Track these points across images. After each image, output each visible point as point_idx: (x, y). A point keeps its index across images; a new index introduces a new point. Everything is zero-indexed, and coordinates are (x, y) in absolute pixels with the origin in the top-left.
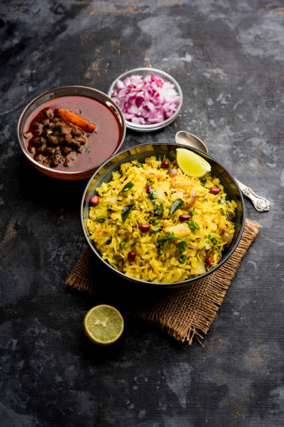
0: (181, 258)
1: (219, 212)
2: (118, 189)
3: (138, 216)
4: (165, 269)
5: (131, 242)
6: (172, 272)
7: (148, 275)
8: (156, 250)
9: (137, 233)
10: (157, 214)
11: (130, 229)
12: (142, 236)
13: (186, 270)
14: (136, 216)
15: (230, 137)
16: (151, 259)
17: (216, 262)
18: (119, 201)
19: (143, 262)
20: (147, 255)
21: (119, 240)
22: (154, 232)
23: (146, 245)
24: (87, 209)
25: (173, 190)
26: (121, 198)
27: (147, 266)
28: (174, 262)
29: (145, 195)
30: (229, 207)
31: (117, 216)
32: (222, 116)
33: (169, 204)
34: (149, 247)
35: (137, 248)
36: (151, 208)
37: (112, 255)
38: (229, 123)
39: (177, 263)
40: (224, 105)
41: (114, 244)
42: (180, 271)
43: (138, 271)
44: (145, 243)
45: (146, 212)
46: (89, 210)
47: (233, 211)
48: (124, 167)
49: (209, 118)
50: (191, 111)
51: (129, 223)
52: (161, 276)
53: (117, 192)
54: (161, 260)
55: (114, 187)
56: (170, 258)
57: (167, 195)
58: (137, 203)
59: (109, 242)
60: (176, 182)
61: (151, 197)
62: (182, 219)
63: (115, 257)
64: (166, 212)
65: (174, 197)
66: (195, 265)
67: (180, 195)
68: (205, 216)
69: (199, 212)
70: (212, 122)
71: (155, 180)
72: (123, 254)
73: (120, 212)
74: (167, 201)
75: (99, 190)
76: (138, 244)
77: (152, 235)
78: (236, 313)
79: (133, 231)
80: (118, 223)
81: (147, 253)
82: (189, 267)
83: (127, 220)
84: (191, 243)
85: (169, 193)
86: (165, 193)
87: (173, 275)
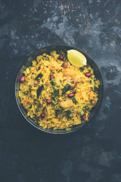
0: (69, 118)
1: (90, 90)
2: (35, 74)
4: (60, 123)
5: (42, 109)
6: (64, 124)
7: (51, 125)
8: (55, 114)
9: (45, 104)
10: (56, 93)
11: (41, 102)
12: (47, 106)
13: (71, 123)
14: (44, 95)
15: (100, 25)
16: (53, 118)
17: (87, 118)
18: (35, 84)
19: (48, 119)
21: (36, 107)
24: (18, 84)
25: (65, 78)
26: (36, 82)
27: (50, 122)
28: (64, 119)
29: (49, 82)
30: (96, 84)
31: (34, 93)
32: (97, 11)
33: (62, 87)
34: (51, 112)
35: (45, 112)
36: (52, 91)
37: (32, 113)
38: (100, 16)
39: (66, 120)
40: (99, 3)
41: (33, 109)
42: (67, 124)
43: (46, 123)
44: (49, 110)
45: (50, 93)
46: (20, 85)
47: (97, 87)
49: (89, 13)
50: (79, 7)
51: (41, 98)
52: (58, 126)
53: (34, 76)
54: (58, 118)
55: (33, 72)
56: (63, 117)
57: (61, 82)
58: (45, 86)
59: (31, 107)
61: (53, 84)
62: (69, 97)
63: (34, 115)
64: (61, 92)
66: (76, 120)
69: (79, 90)
70: (91, 15)
71: (55, 71)
72: (38, 114)
73: (36, 91)
75: (25, 73)
76: (45, 110)
77: (53, 106)
78: (97, 134)
79: (43, 103)
80: (35, 98)
81: (51, 115)
82: (73, 122)
85: (62, 80)
86: (60, 81)
87: (64, 126)
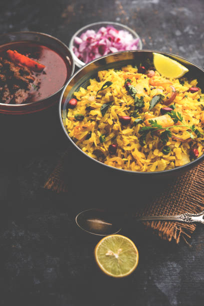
0: (165, 150)
1: (200, 109)
2: (96, 91)
3: (118, 110)
4: (148, 161)
5: (112, 135)
6: (156, 163)
8: (138, 141)
9: (117, 125)
10: (138, 107)
11: (111, 122)
12: (123, 129)
13: (171, 161)
14: (116, 110)
15: (199, 60)
16: (133, 150)
17: (201, 153)
18: (97, 98)
19: (125, 154)
20: (129, 147)
21: (99, 134)
22: (135, 124)
23: (128, 138)
24: (65, 111)
25: (153, 87)
27: (129, 158)
28: (157, 153)
31: (98, 112)
32: (190, 44)
33: (150, 99)
34: (130, 138)
35: (118, 140)
36: (131, 101)
37: (92, 149)
38: (197, 49)
39: (161, 154)
40: (192, 35)
41: (93, 138)
42: (164, 162)
43: (119, 163)
44: (127, 135)
45: (126, 106)
48: (101, 74)
49: (178, 45)
50: (161, 40)
51: (109, 117)
52: (145, 168)
53: (95, 93)
54: (144, 153)
55: (92, 90)
56: (153, 150)
57: (146, 91)
58: (116, 99)
59: (88, 137)
60: (155, 80)
61: (130, 92)
62: (163, 112)
63: (96, 152)
64: (147, 105)
65: (154, 92)
66: (179, 156)
67: (159, 91)
68: (187, 111)
69: (180, 106)
70: (181, 48)
71: (134, 79)
72: (104, 147)
73: (100, 109)
74: (147, 96)
75: (77, 94)
76: (119, 137)
77: (134, 127)
79: (114, 124)
80: (98, 119)
81: (129, 145)
82: (174, 158)
83: (107, 115)
84: (175, 134)
85: (148, 88)
86: (145, 89)
87: (157, 167)
